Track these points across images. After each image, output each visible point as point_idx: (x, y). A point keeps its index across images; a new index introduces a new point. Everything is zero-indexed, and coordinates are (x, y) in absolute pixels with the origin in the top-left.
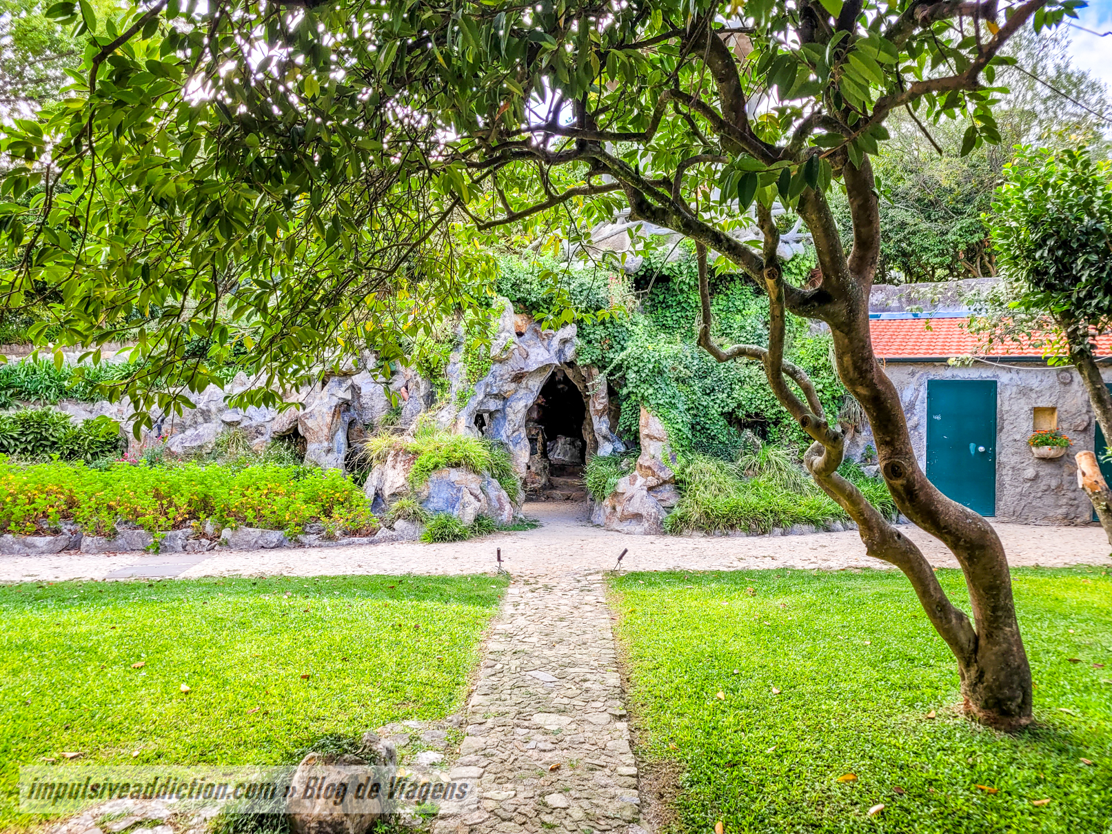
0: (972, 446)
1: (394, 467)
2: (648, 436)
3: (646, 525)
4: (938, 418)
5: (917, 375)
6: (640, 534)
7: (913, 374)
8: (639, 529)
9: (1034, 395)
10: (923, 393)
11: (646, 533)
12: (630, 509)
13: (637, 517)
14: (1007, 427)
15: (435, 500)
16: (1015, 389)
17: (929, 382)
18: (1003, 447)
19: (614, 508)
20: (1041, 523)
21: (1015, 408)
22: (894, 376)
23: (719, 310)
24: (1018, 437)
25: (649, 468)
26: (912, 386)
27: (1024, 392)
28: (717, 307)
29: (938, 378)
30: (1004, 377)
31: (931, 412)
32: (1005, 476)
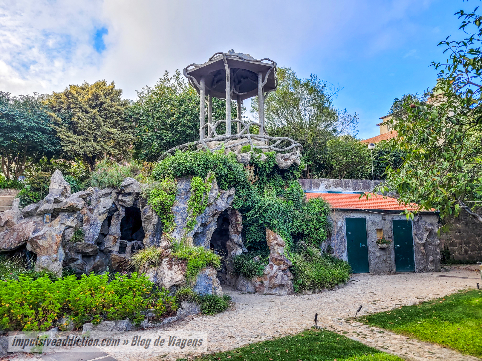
0: (360, 244)
1: (170, 269)
2: (277, 244)
3: (287, 290)
4: (349, 233)
5: (342, 216)
6: (285, 294)
7: (341, 215)
8: (284, 292)
9: (376, 224)
10: (344, 223)
11: (288, 294)
12: (277, 282)
13: (282, 286)
14: (370, 237)
15: (199, 287)
16: (371, 222)
17: (346, 218)
18: (369, 245)
19: (262, 283)
20: (382, 274)
21: (371, 229)
22: (334, 216)
23: (273, 184)
24: (373, 240)
25: (282, 260)
26: (341, 220)
27: (374, 223)
28: (272, 183)
29: (349, 217)
30: (368, 217)
31: (347, 231)
32: (371, 256)
